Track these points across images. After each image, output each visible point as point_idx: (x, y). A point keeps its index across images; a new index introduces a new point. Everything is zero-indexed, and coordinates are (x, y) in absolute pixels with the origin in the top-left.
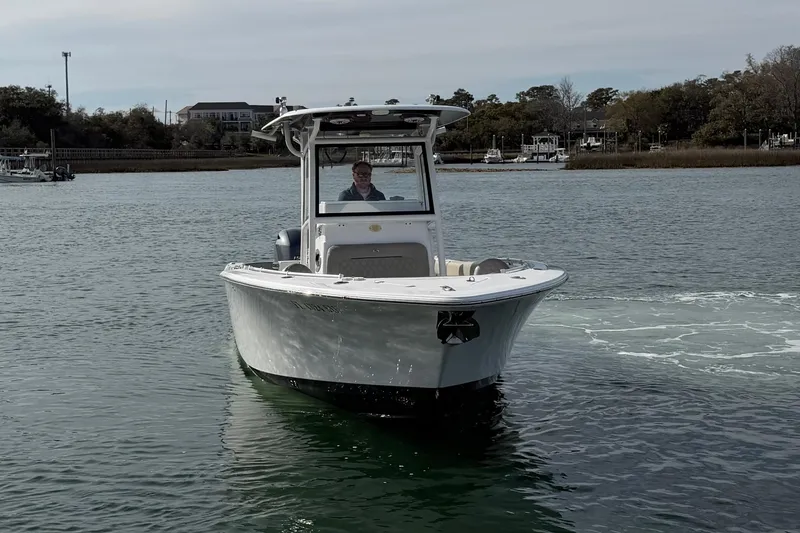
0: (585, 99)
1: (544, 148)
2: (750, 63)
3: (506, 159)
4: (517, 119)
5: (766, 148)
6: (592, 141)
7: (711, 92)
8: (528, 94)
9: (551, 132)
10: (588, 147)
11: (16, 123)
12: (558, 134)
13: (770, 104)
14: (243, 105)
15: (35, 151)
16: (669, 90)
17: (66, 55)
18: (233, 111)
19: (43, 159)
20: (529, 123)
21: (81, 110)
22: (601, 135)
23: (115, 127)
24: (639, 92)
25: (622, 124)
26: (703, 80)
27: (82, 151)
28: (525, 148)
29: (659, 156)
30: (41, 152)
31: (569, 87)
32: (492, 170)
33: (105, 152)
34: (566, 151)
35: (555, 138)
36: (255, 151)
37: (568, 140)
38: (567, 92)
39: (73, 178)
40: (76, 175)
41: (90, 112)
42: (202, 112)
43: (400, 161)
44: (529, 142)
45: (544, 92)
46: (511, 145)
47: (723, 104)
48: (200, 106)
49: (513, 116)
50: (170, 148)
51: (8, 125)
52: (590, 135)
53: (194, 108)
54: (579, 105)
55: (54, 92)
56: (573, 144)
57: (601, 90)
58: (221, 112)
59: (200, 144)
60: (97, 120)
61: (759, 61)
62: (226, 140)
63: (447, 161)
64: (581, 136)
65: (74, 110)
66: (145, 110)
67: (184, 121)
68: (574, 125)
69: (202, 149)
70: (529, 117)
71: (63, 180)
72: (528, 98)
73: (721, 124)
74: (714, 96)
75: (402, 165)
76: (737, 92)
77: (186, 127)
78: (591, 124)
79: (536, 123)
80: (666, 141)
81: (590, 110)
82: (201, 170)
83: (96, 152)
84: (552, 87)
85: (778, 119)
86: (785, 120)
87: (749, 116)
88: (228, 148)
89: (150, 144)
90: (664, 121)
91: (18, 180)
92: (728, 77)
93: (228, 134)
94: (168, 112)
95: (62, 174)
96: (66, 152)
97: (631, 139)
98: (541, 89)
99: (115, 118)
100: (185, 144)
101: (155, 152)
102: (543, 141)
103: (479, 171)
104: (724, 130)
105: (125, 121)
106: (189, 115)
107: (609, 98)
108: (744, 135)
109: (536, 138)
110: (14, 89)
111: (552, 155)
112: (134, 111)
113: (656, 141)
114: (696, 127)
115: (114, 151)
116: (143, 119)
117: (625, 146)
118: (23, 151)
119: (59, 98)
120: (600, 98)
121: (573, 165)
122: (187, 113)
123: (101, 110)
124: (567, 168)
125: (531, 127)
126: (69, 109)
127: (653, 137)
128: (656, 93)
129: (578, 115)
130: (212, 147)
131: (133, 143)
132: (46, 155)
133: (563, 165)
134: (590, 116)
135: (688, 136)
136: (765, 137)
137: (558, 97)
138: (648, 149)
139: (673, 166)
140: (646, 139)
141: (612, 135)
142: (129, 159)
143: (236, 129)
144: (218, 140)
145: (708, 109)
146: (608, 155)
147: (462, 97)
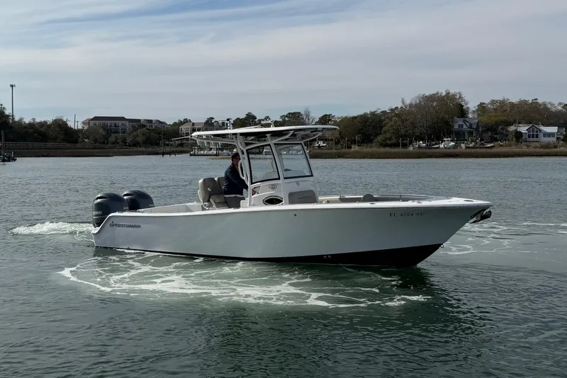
0: (317, 120)
2: (403, 103)
5: (411, 148)
6: (321, 143)
7: (383, 118)
8: (287, 116)
10: (319, 147)
13: (414, 125)
14: (123, 119)
16: (361, 116)
17: (12, 86)
18: (116, 122)
21: (21, 119)
22: (326, 140)
23: (43, 129)
24: (346, 117)
25: (337, 135)
26: (379, 111)
27: (21, 144)
29: (356, 152)
31: (309, 113)
33: (36, 144)
36: (130, 146)
38: (308, 116)
39: (15, 160)
40: (17, 158)
41: (27, 120)
42: (97, 122)
43: (215, 152)
47: (389, 124)
48: (96, 118)
50: (76, 142)
52: (320, 140)
53: (92, 120)
55: (4, 108)
56: (311, 144)
57: (326, 115)
58: (109, 122)
59: (96, 141)
60: (31, 125)
61: (408, 102)
62: (112, 138)
64: (315, 141)
65: (17, 119)
66: (61, 120)
67: (86, 128)
69: (97, 144)
71: (9, 161)
72: (287, 119)
73: (388, 135)
74: (384, 120)
75: (216, 155)
76: (396, 118)
77: (87, 130)
80: (360, 143)
83: (30, 144)
84: (300, 113)
85: (418, 134)
86: (421, 134)
87: (402, 132)
88: (113, 143)
89: (64, 140)
90: (359, 133)
92: (392, 110)
93: (113, 135)
94: (76, 121)
95: (9, 158)
96: (11, 144)
97: (342, 143)
98: (294, 113)
99: (43, 124)
100: (86, 140)
101: (68, 145)
104: (390, 139)
105: (49, 126)
106: (89, 124)
107: (330, 120)
108: (400, 141)
112: (55, 120)
113: (355, 143)
114: (376, 136)
115: (42, 144)
116: (60, 125)
117: (339, 146)
119: (8, 112)
120: (325, 119)
122: (88, 122)
123: (34, 119)
126: (13, 119)
127: (354, 142)
128: (355, 118)
130: (104, 143)
131: (54, 139)
135: (371, 141)
136: (411, 143)
137: (303, 119)
138: (351, 148)
139: (364, 158)
140: (349, 143)
141: (332, 140)
142: (51, 149)
143: (118, 133)
144: (107, 139)
145: (382, 127)
146: (329, 151)
147: (250, 117)
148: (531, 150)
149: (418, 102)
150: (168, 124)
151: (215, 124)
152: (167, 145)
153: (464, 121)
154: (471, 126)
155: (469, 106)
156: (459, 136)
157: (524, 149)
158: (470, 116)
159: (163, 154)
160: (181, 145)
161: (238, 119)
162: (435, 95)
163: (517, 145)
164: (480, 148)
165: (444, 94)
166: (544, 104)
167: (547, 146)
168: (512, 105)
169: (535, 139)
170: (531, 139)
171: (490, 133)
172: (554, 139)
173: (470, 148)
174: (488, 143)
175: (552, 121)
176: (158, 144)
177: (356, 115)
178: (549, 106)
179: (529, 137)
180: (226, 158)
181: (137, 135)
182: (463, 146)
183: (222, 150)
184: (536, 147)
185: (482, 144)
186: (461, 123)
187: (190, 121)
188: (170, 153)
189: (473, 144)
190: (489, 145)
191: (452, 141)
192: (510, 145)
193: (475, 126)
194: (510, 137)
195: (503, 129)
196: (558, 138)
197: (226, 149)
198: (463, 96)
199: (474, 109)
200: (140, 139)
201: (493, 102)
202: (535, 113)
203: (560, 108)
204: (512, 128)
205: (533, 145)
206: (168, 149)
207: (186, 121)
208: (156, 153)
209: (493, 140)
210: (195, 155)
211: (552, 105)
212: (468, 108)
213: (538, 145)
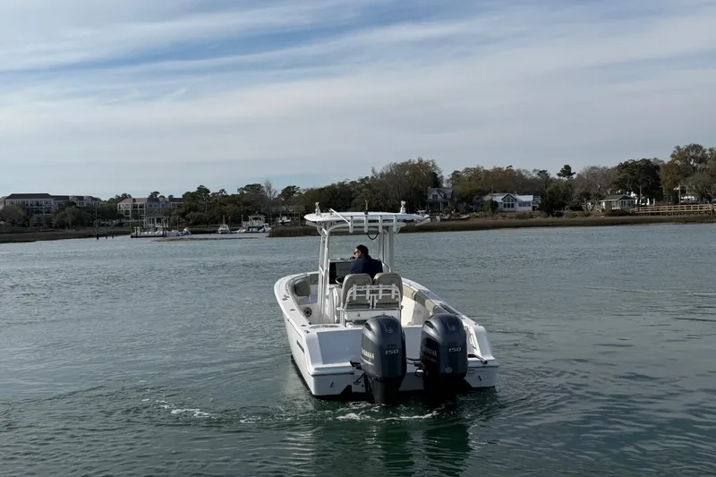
0: (280, 193)
1: (256, 223)
2: (373, 171)
3: (232, 231)
4: (239, 205)
6: (285, 219)
7: (353, 189)
8: (245, 189)
9: (260, 213)
10: (283, 223)
12: (264, 214)
14: (47, 196)
16: (328, 188)
18: (39, 200)
20: (246, 208)
22: (290, 215)
24: (312, 189)
26: (348, 182)
28: (244, 224)
31: (270, 185)
32: (223, 238)
34: (269, 226)
35: (263, 217)
36: (56, 227)
37: (271, 218)
38: (269, 188)
42: (15, 201)
43: (162, 233)
44: (246, 219)
45: (254, 188)
46: (235, 222)
48: (13, 196)
49: (236, 203)
52: (284, 215)
53: (9, 198)
54: (276, 196)
56: (273, 220)
57: (289, 187)
58: (30, 201)
59: (13, 223)
61: (378, 171)
62: (34, 219)
63: (193, 233)
64: (278, 215)
67: (1, 207)
68: (274, 209)
69: (16, 227)
70: (246, 204)
72: (245, 192)
74: (354, 192)
75: (163, 236)
76: (367, 189)
77: (3, 211)
78: (284, 208)
79: (250, 208)
81: (283, 200)
82: (15, 242)
84: (260, 185)
88: (35, 225)
92: (362, 180)
93: (35, 216)
98: (253, 186)
100: (2, 223)
102: (256, 219)
103: (215, 239)
106: (5, 203)
107: (294, 192)
109: (250, 217)
111: (261, 228)
120: (289, 192)
121: (273, 235)
124: (270, 236)
125: (247, 211)
128: (322, 189)
129: (276, 202)
130: (24, 226)
133: (268, 234)
134: (283, 203)
137: (264, 191)
141: (297, 215)
143: (42, 212)
144: (27, 220)
145: (351, 199)
146: (293, 228)
147: (203, 191)
148: (507, 221)
149: (389, 171)
150: (103, 200)
151: (161, 200)
152: (103, 225)
153: (439, 191)
154: (445, 197)
155: (443, 174)
156: (433, 208)
157: (500, 220)
158: (445, 185)
159: (98, 236)
160: (121, 225)
161: (189, 193)
162: (407, 163)
163: (492, 216)
164: (456, 220)
165: (416, 162)
166: (519, 171)
167: (523, 216)
168: (487, 172)
169: (511, 209)
170: (506, 209)
171: (465, 204)
172: (530, 208)
173: (445, 220)
174: (464, 214)
175: (527, 189)
176: (91, 225)
177: (323, 187)
178: (524, 174)
179: (505, 206)
180: (175, 240)
181: (66, 215)
182: (438, 218)
183: (169, 229)
184: (511, 218)
185: (458, 215)
186: (435, 193)
187: (130, 197)
188: (106, 235)
189: (448, 215)
190: (465, 217)
191: (426, 213)
192: (486, 216)
193: (449, 197)
194: (486, 207)
195: (477, 199)
196: (534, 207)
197: (175, 229)
198: (436, 164)
199: (448, 178)
200: (69, 219)
201: (467, 170)
202: (509, 181)
203: (535, 175)
204: (487, 198)
205: (508, 215)
206: (104, 230)
207: (125, 197)
208: (91, 236)
209: (469, 211)
210: (137, 237)
211: (527, 172)
212: (442, 177)
213: (514, 215)
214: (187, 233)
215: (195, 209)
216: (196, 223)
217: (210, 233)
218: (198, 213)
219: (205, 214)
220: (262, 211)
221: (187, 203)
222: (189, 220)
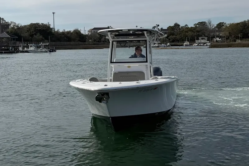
0: (216, 26)
1: (203, 41)
3: (191, 45)
4: (194, 32)
6: (218, 39)
8: (197, 24)
9: (205, 36)
10: (217, 41)
11: (38, 34)
12: (207, 37)
15: (44, 43)
16: (242, 23)
17: (53, 13)
19: (46, 45)
20: (198, 34)
21: (58, 30)
22: (221, 37)
23: (69, 35)
24: (233, 24)
25: (227, 33)
27: (58, 43)
28: (197, 41)
29: (239, 44)
30: (46, 43)
32: (186, 48)
33: (66, 43)
34: (210, 42)
35: (206, 38)
37: (210, 39)
38: (210, 23)
39: (56, 51)
40: (57, 50)
41: (61, 31)
42: (95, 31)
43: (157, 45)
44: (198, 39)
45: (202, 24)
46: (192, 40)
48: (95, 29)
49: (193, 31)
50: (85, 41)
51: (36, 35)
52: (217, 37)
53: (93, 29)
54: (214, 28)
55: (50, 25)
56: (212, 40)
57: (221, 23)
59: (95, 40)
60: (63, 33)
62: (103, 39)
63: (172, 45)
64: (214, 37)
65: (56, 30)
66: (78, 30)
67: (90, 33)
68: (212, 34)
69: (96, 42)
70: (198, 32)
71: (53, 52)
72: (197, 26)
75: (158, 47)
77: (90, 35)
78: (218, 34)
79: (200, 34)
80: (242, 38)
81: (217, 29)
82: (95, 49)
83: (63, 43)
84: (205, 22)
88: (103, 42)
89: (79, 41)
90: (241, 32)
91: (39, 52)
93: (104, 37)
94: (85, 31)
95: (53, 50)
96: (54, 43)
97: (230, 38)
98: (202, 22)
99: (69, 32)
100: (90, 40)
101: (81, 43)
102: (202, 39)
105: (72, 33)
107: (223, 25)
109: (200, 38)
110: (37, 24)
111: (205, 43)
112: (75, 30)
115: (68, 43)
116: (77, 33)
117: (229, 40)
118: (40, 43)
119: (52, 27)
120: (220, 25)
121: (212, 46)
122: (90, 31)
123: (64, 30)
124: (210, 47)
126: (54, 30)
127: (238, 38)
129: (213, 31)
130: (99, 42)
131: (74, 40)
132: (48, 44)
133: (209, 47)
134: (217, 31)
137: (207, 25)
138: (236, 41)
139: (244, 47)
140: (235, 38)
141: (224, 37)
142: (73, 45)
144: (100, 39)
146: (223, 43)
147: (177, 25)
161: (170, 26)
177: (239, 22)
180: (163, 49)
183: (161, 44)
197: (163, 44)
214: (169, 46)
215: (173, 34)
216: (173, 41)
217: (180, 46)
218: (174, 36)
219: (178, 37)
220: (206, 35)
221: (169, 31)
222: (170, 39)
